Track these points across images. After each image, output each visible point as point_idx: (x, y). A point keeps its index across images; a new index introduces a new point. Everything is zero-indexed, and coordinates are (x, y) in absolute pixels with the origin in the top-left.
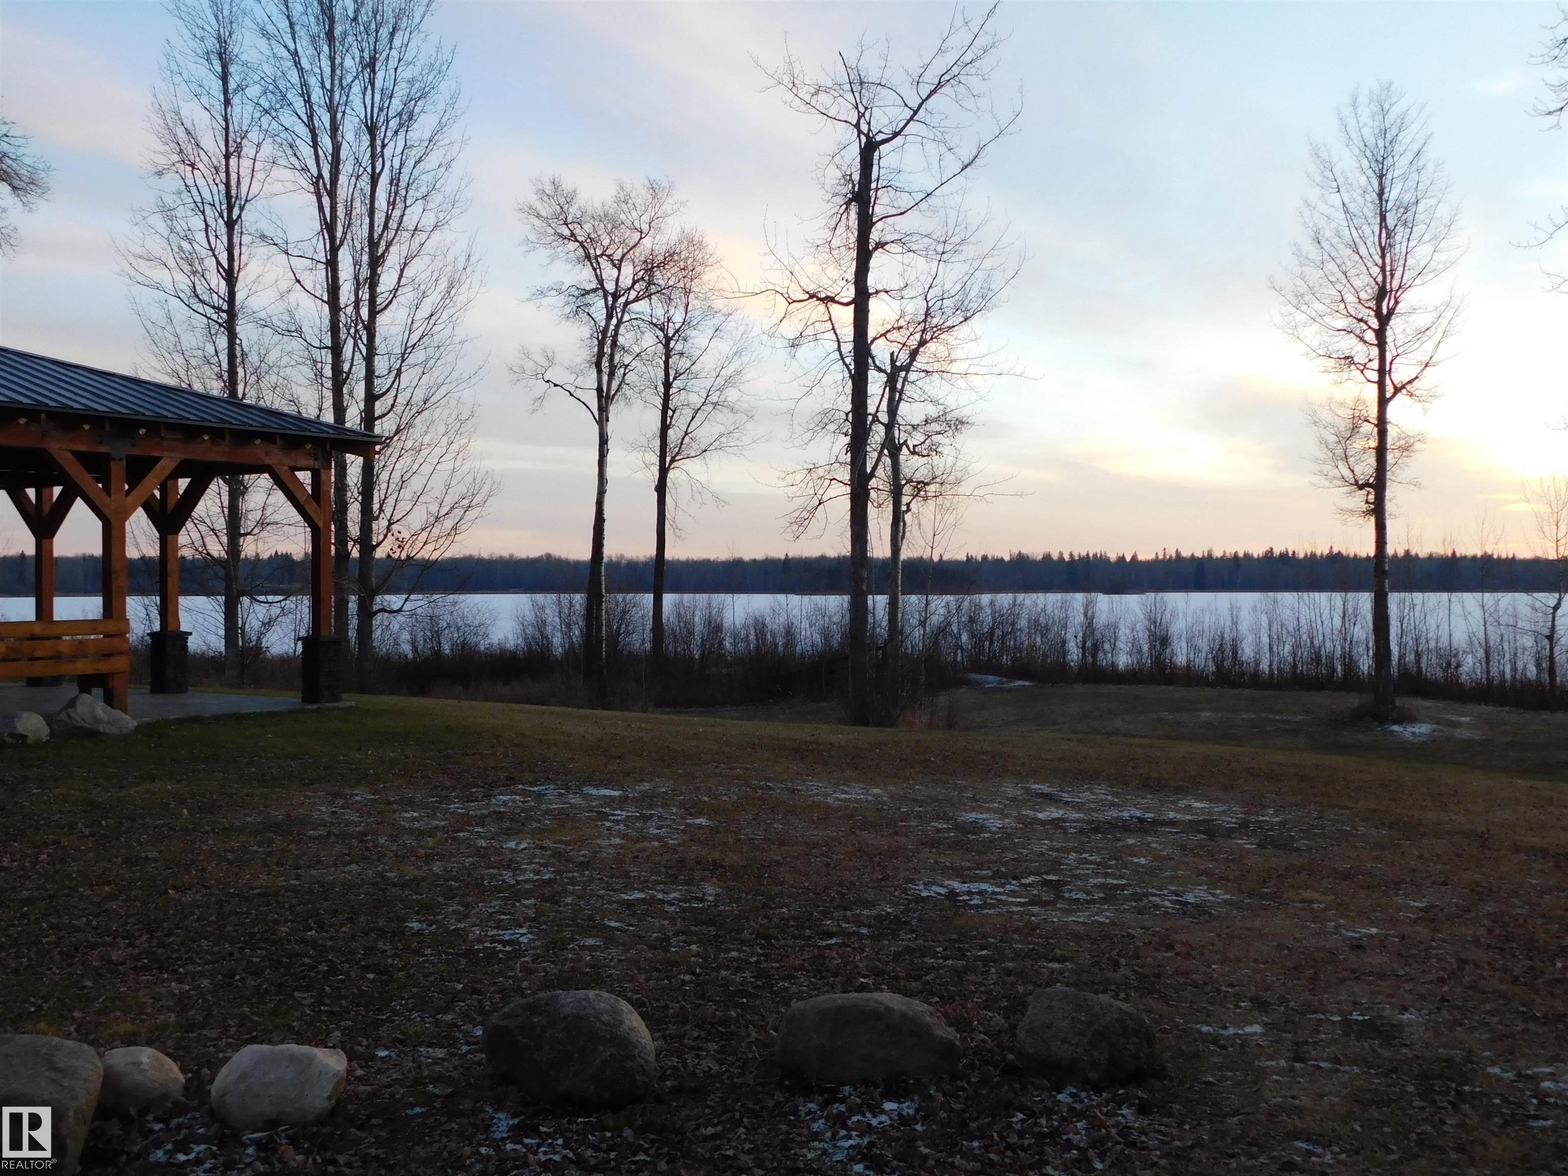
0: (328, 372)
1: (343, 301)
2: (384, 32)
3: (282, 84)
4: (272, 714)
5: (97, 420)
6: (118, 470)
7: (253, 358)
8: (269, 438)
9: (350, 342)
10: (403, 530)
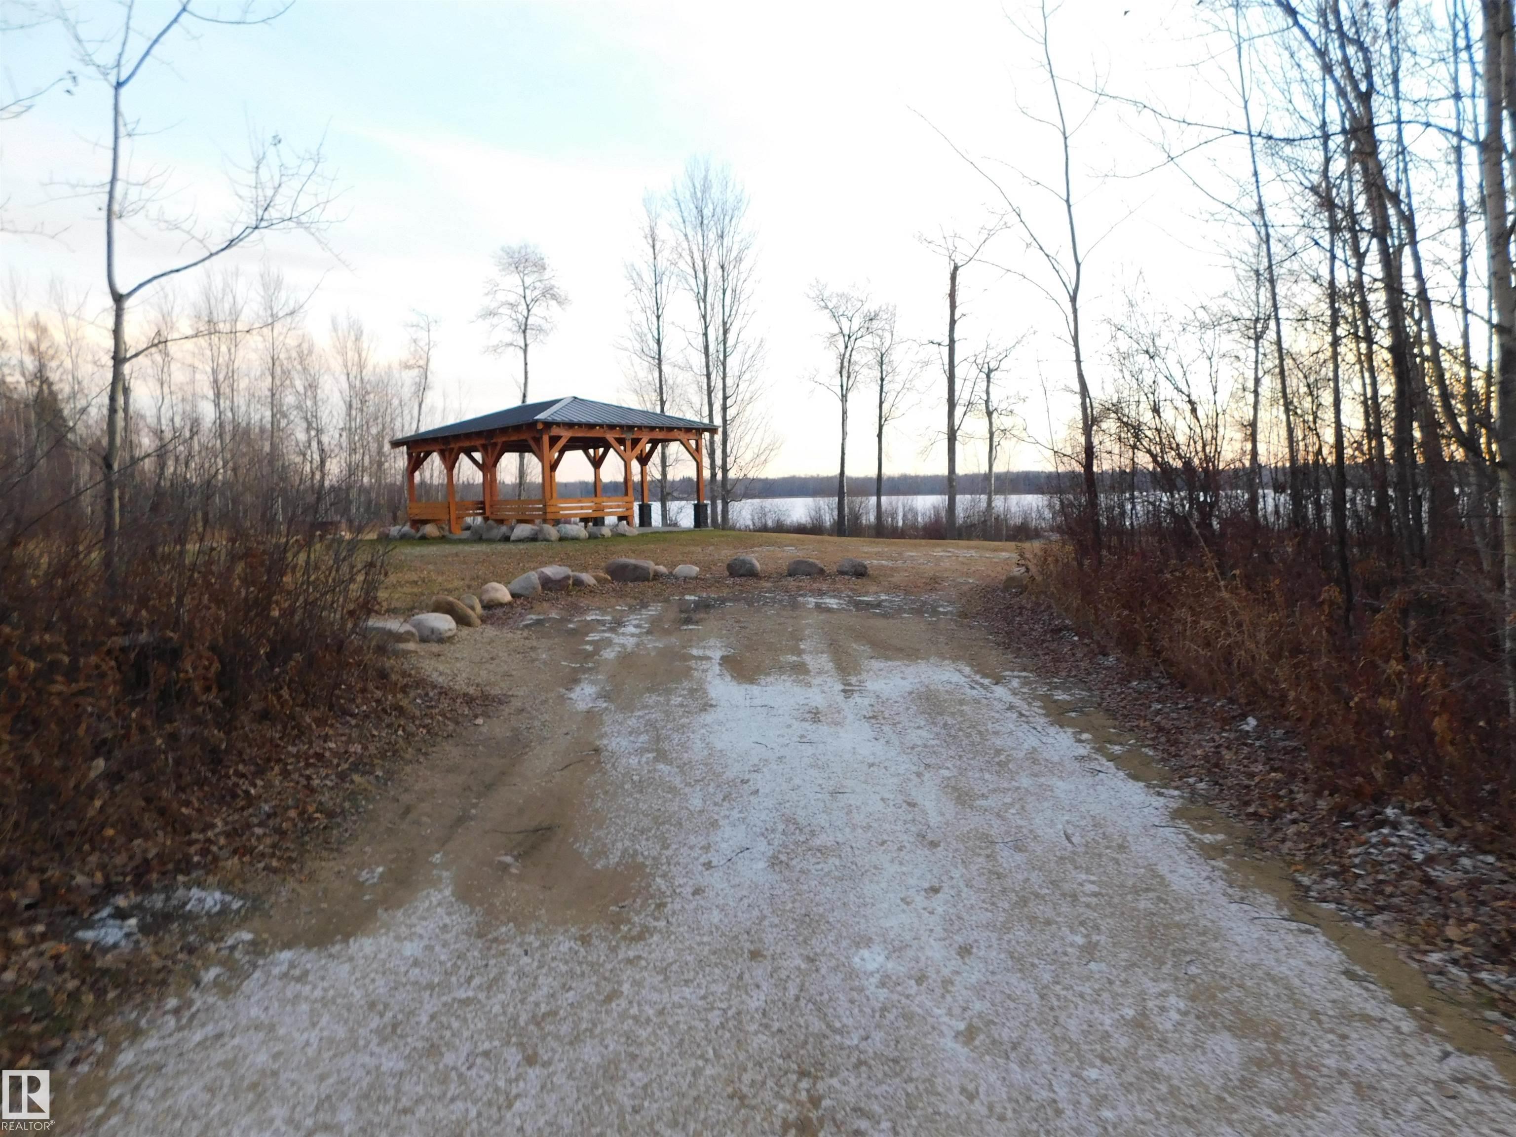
0: (705, 387)
1: (710, 352)
2: (727, 219)
3: (680, 249)
5: (621, 427)
6: (629, 443)
7: (670, 382)
8: (679, 429)
9: (715, 371)
10: (741, 462)
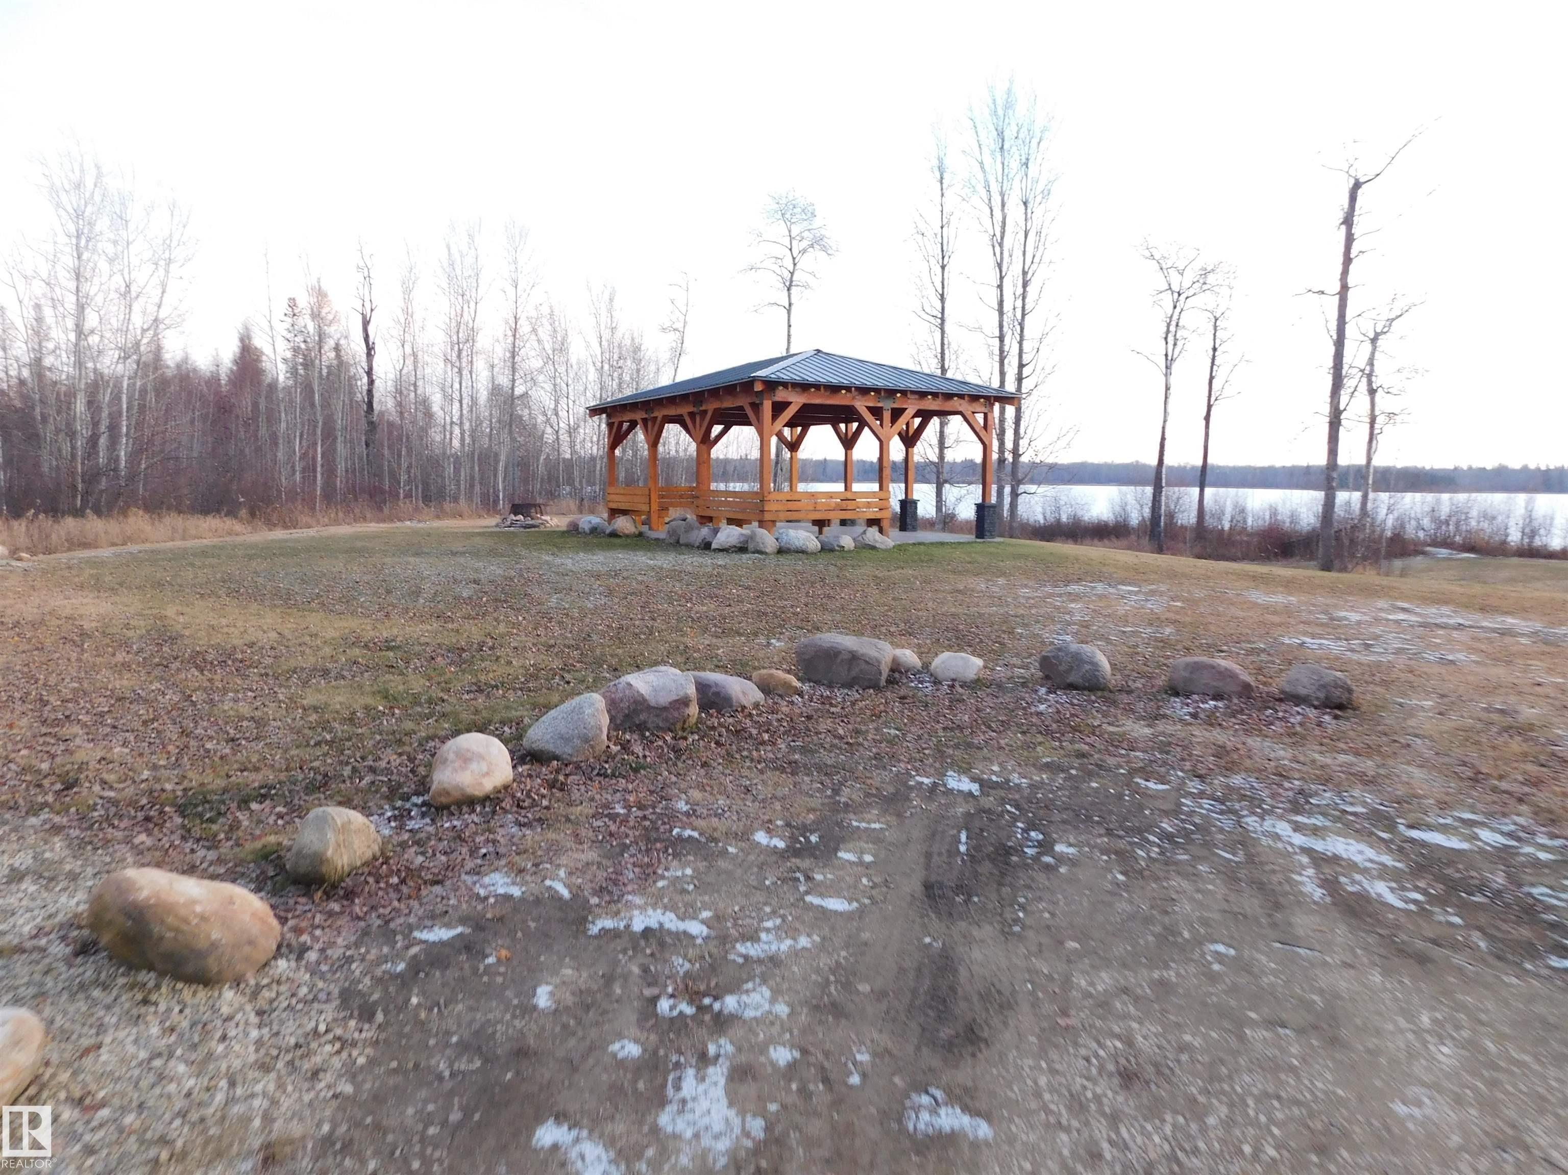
0: (997, 352)
1: (1005, 309)
2: (1034, 142)
3: (974, 182)
4: (960, 543)
5: (877, 390)
6: (887, 416)
8: (961, 396)
9: (1010, 332)
10: (1039, 444)
